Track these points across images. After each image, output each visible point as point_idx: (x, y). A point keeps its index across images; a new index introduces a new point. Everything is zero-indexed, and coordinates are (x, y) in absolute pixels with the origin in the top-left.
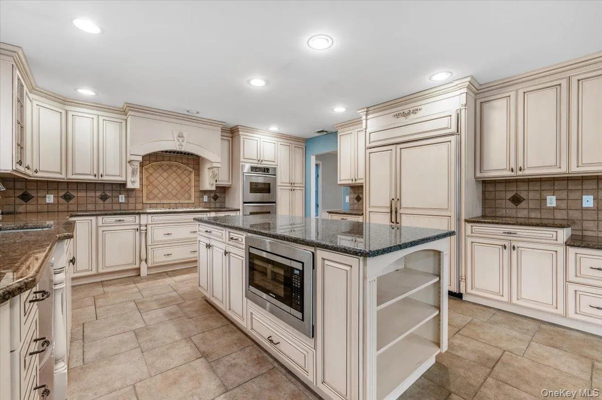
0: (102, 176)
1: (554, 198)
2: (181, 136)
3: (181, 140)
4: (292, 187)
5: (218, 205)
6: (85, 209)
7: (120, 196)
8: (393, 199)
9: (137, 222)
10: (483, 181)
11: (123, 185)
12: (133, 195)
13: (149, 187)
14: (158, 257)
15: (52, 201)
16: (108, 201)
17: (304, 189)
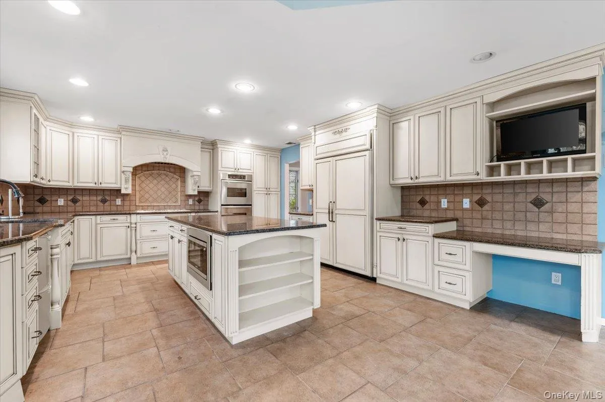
0: (101, 184)
1: (446, 200)
2: (165, 150)
3: (165, 154)
4: (268, 192)
5: (202, 207)
6: (88, 210)
7: (117, 200)
8: (331, 202)
9: (129, 221)
10: (401, 187)
11: (119, 191)
12: (128, 199)
13: (141, 192)
14: (146, 249)
15: (62, 204)
16: (107, 204)
17: (279, 193)
